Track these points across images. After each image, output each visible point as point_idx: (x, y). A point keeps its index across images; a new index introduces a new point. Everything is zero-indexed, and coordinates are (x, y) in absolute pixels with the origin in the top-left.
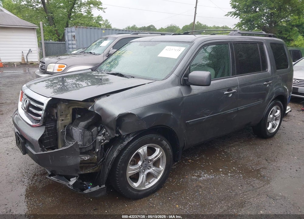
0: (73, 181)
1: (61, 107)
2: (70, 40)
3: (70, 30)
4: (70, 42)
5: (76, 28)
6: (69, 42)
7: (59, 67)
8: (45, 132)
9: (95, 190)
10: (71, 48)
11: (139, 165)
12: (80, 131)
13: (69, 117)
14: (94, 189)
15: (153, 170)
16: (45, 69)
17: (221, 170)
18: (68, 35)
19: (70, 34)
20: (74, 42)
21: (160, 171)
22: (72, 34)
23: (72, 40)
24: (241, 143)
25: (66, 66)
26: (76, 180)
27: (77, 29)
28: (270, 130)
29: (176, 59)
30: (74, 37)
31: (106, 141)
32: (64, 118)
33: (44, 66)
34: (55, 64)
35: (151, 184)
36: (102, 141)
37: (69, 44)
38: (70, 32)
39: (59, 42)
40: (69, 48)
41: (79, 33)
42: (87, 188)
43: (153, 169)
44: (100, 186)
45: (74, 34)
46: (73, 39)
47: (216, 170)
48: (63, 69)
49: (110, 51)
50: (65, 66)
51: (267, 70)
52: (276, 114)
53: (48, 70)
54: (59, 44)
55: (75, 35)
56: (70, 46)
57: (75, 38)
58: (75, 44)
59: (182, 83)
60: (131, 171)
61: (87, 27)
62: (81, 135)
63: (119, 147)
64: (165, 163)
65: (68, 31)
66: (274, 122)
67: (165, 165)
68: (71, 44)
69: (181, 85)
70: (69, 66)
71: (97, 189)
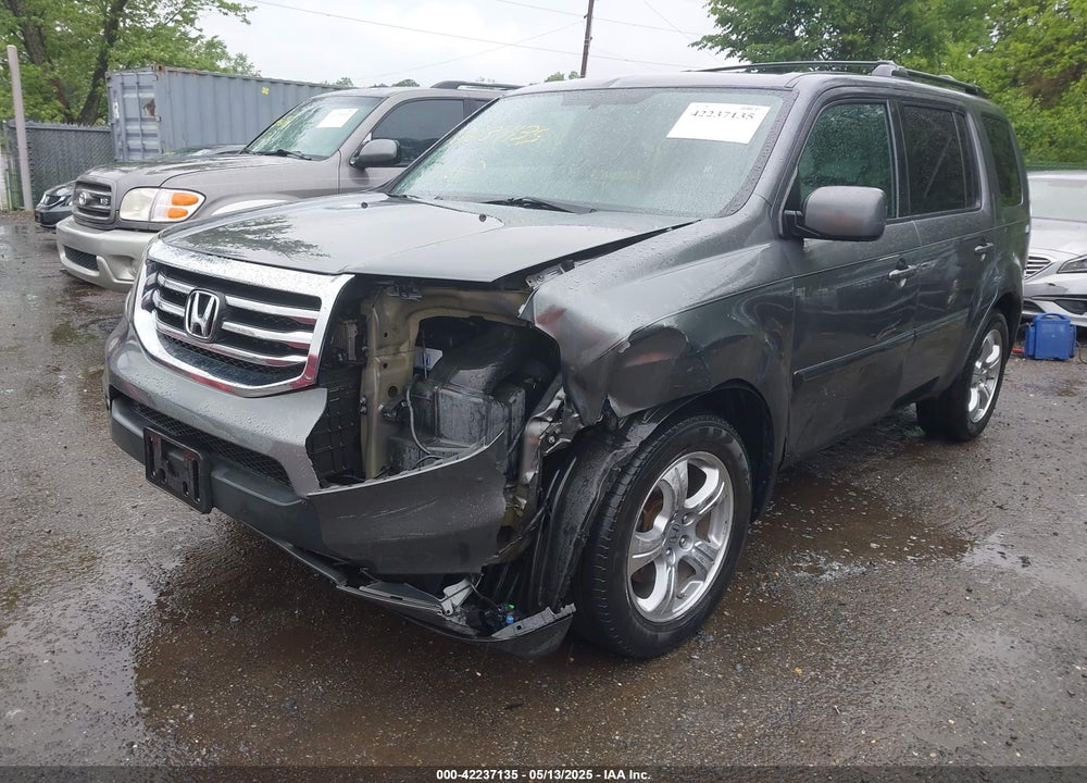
0: (456, 595)
1: (385, 313)
2: (135, 120)
3: (135, 79)
4: (134, 128)
5: (158, 73)
6: (128, 127)
7: (175, 203)
8: (327, 409)
9: (537, 626)
10: (139, 150)
11: (657, 530)
12: (476, 400)
13: (403, 355)
14: (534, 623)
15: (696, 548)
16: (113, 213)
17: (874, 545)
18: (124, 99)
19: (132, 95)
20: (151, 127)
21: (716, 552)
22: (141, 95)
23: (142, 119)
24: (889, 458)
25: (201, 199)
26: (466, 591)
27: (164, 76)
28: (975, 411)
29: (749, 146)
30: (151, 106)
31: (561, 440)
32: (386, 358)
33: (109, 198)
34: (156, 190)
35: (688, 601)
36: (552, 439)
37: (128, 135)
38: (133, 88)
39: (82, 128)
40: (129, 150)
41: (169, 93)
42: (502, 624)
43: (696, 545)
44: (556, 611)
45: (149, 95)
46: (146, 114)
47: (859, 548)
48: (191, 209)
49: (363, 146)
50: (197, 201)
51: (978, 204)
52: (989, 360)
53: (124, 215)
54: (86, 135)
55: (153, 101)
56: (135, 143)
57: (152, 113)
58: (155, 135)
59: (781, 231)
60: (640, 551)
61: (199, 72)
62: (478, 417)
63: (608, 462)
64: (730, 524)
65: (123, 84)
66: (982, 385)
67: (729, 530)
68: (137, 135)
69: (781, 238)
70: (212, 199)
71: (548, 621)
